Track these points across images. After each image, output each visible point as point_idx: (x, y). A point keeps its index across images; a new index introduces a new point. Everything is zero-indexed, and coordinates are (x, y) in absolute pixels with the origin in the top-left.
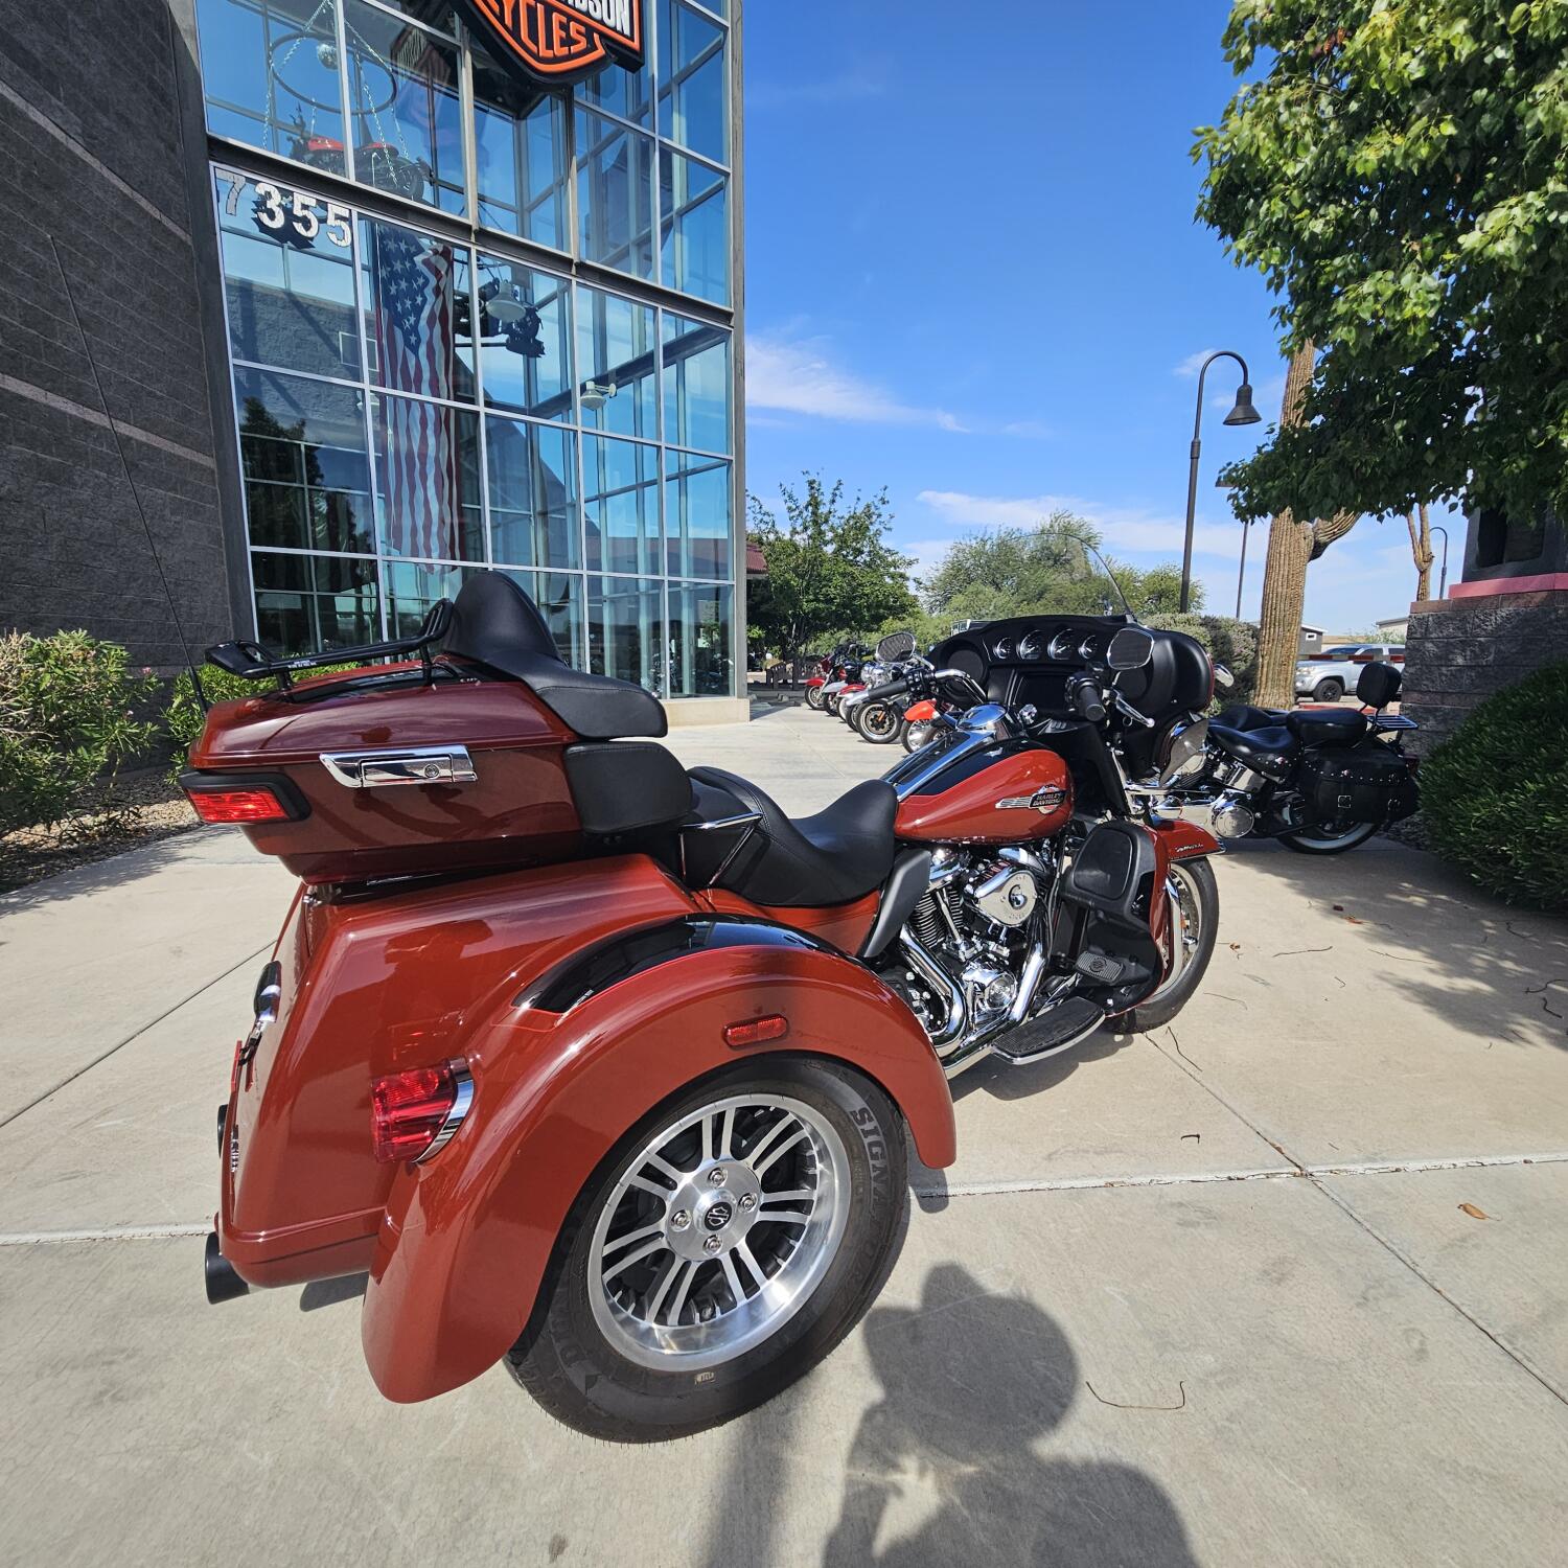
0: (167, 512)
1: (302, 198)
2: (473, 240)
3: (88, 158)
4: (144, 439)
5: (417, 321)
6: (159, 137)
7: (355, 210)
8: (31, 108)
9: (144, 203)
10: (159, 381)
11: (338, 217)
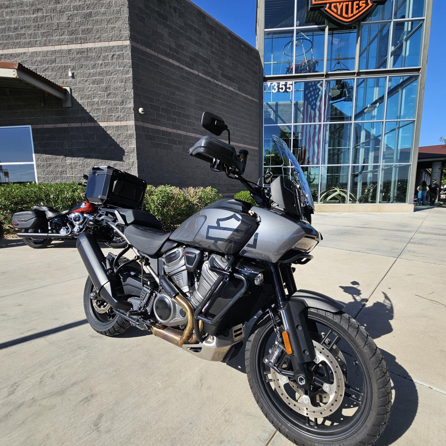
1: (282, 83)
2: (324, 77)
3: (239, 92)
4: (243, 146)
5: (316, 102)
6: (254, 82)
7: (294, 81)
10: (248, 133)
11: (289, 85)
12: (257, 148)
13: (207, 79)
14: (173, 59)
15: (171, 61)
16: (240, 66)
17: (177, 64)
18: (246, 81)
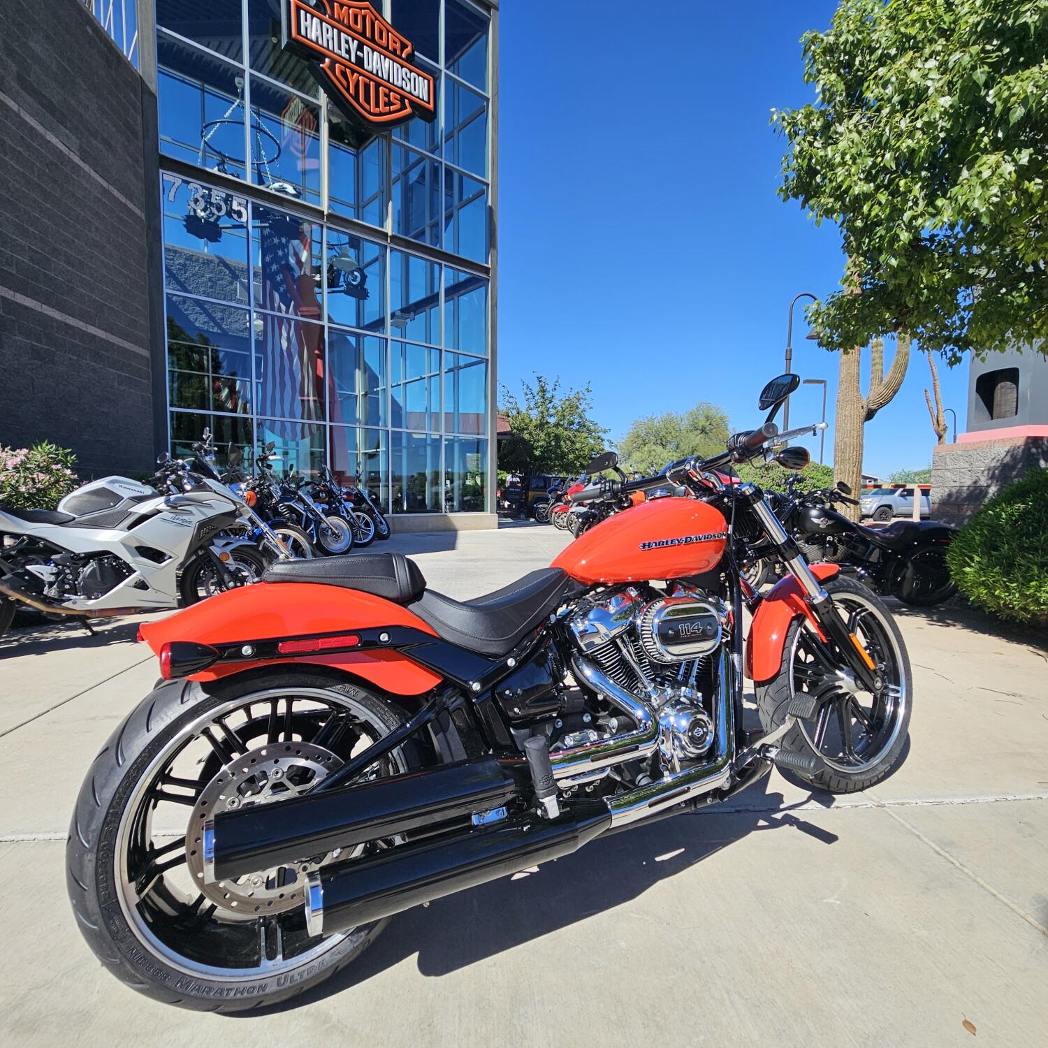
1: (218, 194)
2: (325, 220)
3: (82, 164)
6: (128, 154)
7: (251, 200)
8: (48, 132)
9: (116, 193)
10: (116, 301)
11: (238, 204)
12: (146, 353)
16: (86, 88)
18: (105, 142)
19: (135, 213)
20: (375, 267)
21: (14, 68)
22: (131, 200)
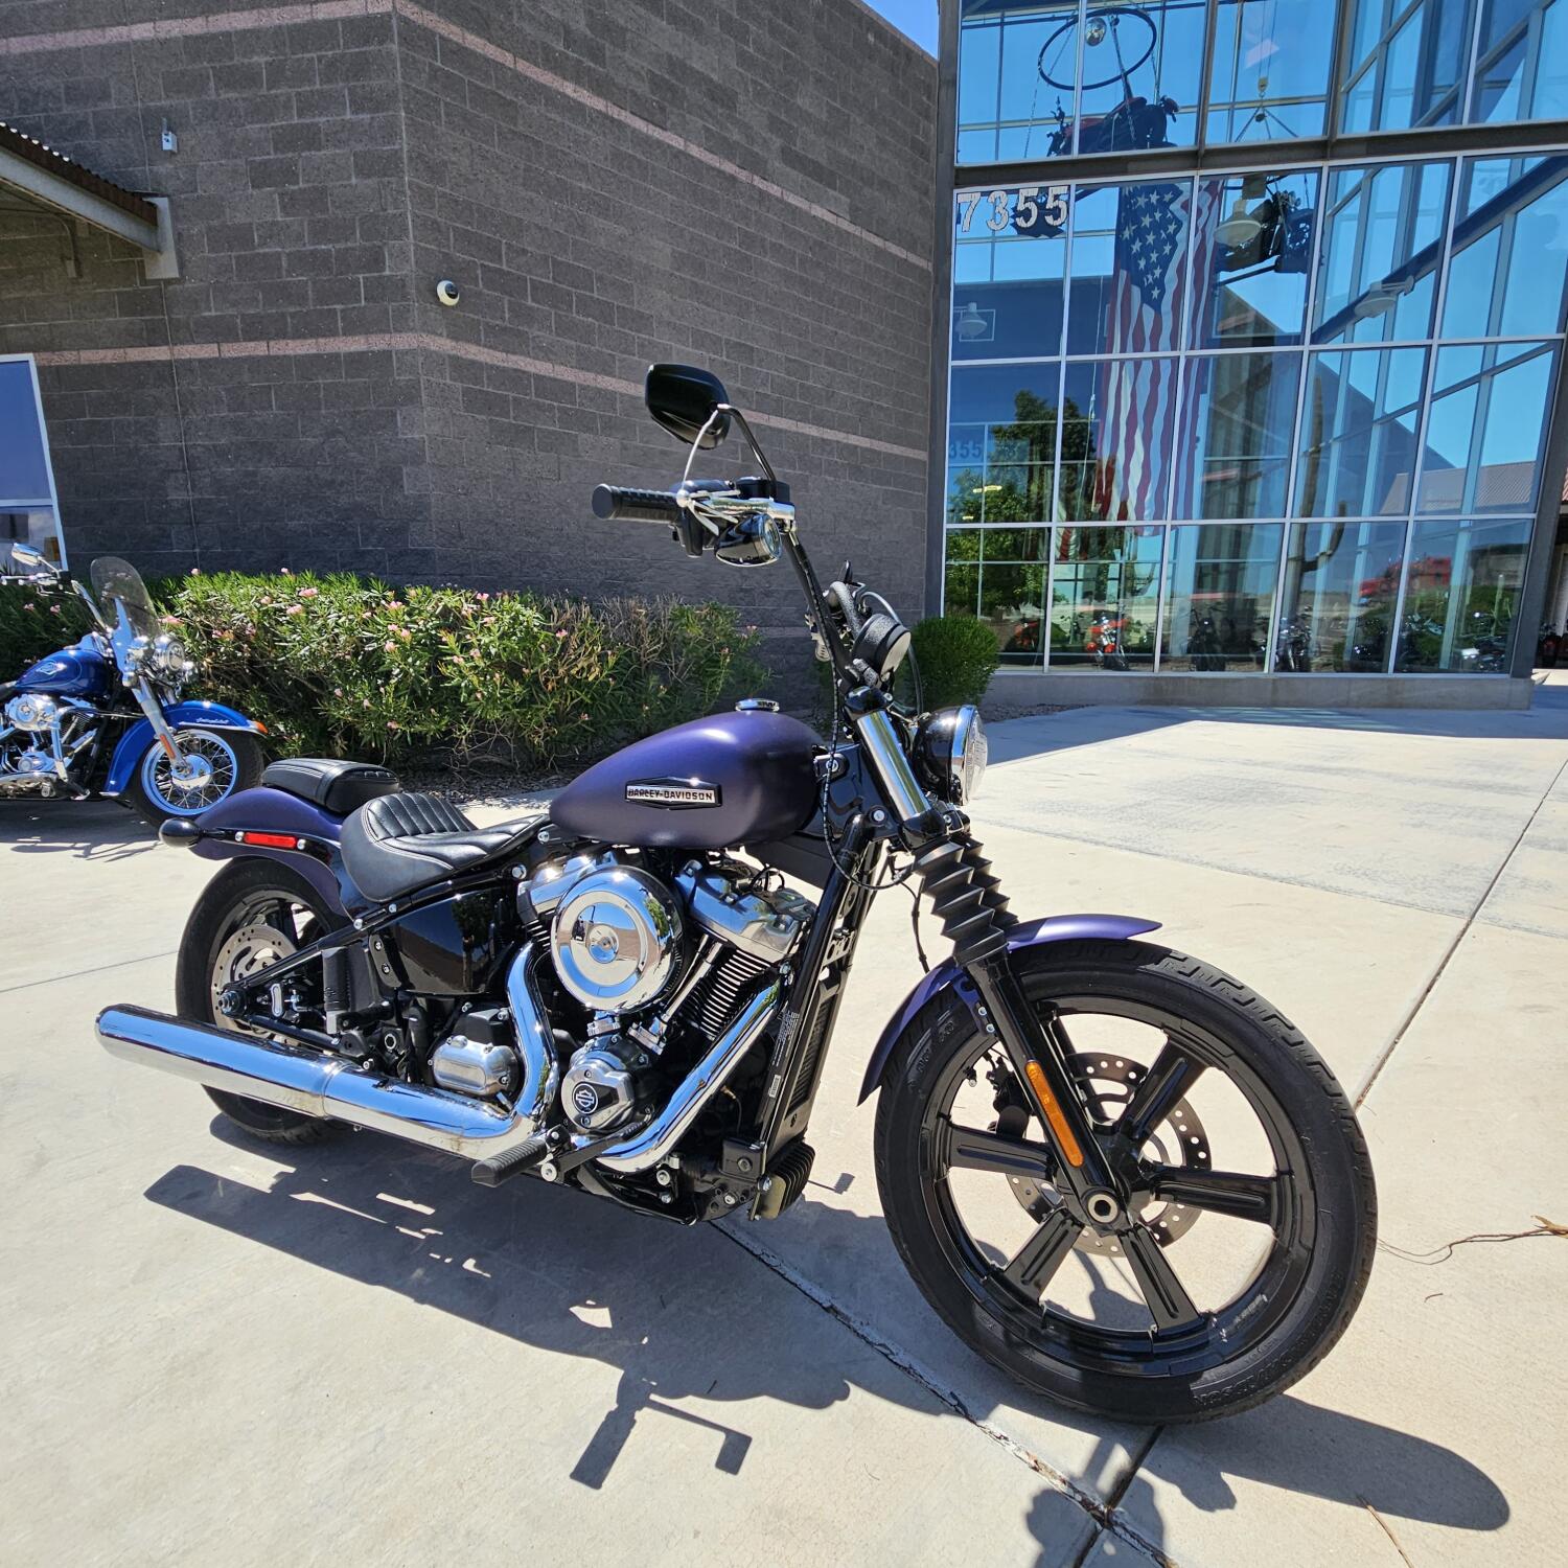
0: (880, 503)
1: (1030, 189)
2: (1199, 165)
3: (851, 228)
4: (868, 445)
5: (1163, 275)
6: (915, 187)
7: (1073, 183)
8: (814, 206)
9: (894, 249)
10: (886, 395)
12: (923, 456)
13: (720, 172)
14: (578, 81)
15: (569, 89)
16: (859, 121)
17: (598, 104)
18: (884, 185)
19: (917, 267)
20: (1355, 206)
21: (777, 142)
22: (914, 252)
